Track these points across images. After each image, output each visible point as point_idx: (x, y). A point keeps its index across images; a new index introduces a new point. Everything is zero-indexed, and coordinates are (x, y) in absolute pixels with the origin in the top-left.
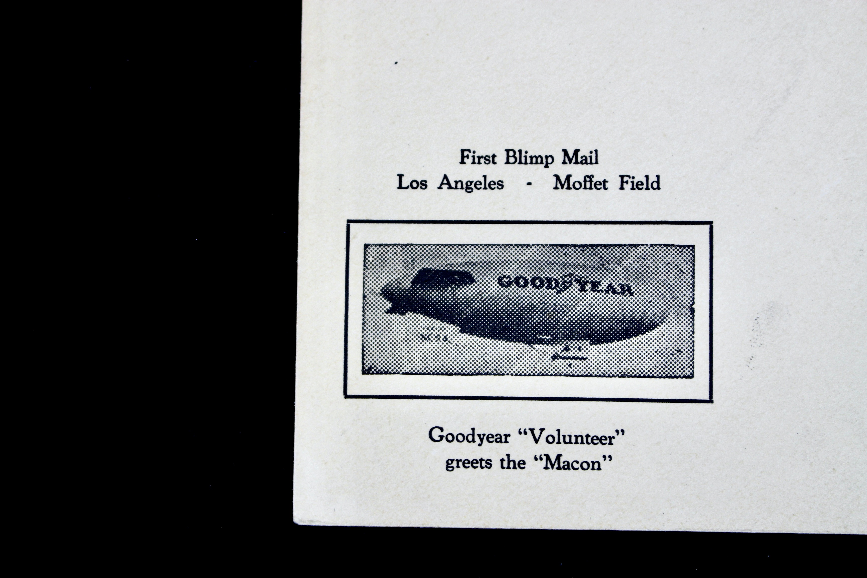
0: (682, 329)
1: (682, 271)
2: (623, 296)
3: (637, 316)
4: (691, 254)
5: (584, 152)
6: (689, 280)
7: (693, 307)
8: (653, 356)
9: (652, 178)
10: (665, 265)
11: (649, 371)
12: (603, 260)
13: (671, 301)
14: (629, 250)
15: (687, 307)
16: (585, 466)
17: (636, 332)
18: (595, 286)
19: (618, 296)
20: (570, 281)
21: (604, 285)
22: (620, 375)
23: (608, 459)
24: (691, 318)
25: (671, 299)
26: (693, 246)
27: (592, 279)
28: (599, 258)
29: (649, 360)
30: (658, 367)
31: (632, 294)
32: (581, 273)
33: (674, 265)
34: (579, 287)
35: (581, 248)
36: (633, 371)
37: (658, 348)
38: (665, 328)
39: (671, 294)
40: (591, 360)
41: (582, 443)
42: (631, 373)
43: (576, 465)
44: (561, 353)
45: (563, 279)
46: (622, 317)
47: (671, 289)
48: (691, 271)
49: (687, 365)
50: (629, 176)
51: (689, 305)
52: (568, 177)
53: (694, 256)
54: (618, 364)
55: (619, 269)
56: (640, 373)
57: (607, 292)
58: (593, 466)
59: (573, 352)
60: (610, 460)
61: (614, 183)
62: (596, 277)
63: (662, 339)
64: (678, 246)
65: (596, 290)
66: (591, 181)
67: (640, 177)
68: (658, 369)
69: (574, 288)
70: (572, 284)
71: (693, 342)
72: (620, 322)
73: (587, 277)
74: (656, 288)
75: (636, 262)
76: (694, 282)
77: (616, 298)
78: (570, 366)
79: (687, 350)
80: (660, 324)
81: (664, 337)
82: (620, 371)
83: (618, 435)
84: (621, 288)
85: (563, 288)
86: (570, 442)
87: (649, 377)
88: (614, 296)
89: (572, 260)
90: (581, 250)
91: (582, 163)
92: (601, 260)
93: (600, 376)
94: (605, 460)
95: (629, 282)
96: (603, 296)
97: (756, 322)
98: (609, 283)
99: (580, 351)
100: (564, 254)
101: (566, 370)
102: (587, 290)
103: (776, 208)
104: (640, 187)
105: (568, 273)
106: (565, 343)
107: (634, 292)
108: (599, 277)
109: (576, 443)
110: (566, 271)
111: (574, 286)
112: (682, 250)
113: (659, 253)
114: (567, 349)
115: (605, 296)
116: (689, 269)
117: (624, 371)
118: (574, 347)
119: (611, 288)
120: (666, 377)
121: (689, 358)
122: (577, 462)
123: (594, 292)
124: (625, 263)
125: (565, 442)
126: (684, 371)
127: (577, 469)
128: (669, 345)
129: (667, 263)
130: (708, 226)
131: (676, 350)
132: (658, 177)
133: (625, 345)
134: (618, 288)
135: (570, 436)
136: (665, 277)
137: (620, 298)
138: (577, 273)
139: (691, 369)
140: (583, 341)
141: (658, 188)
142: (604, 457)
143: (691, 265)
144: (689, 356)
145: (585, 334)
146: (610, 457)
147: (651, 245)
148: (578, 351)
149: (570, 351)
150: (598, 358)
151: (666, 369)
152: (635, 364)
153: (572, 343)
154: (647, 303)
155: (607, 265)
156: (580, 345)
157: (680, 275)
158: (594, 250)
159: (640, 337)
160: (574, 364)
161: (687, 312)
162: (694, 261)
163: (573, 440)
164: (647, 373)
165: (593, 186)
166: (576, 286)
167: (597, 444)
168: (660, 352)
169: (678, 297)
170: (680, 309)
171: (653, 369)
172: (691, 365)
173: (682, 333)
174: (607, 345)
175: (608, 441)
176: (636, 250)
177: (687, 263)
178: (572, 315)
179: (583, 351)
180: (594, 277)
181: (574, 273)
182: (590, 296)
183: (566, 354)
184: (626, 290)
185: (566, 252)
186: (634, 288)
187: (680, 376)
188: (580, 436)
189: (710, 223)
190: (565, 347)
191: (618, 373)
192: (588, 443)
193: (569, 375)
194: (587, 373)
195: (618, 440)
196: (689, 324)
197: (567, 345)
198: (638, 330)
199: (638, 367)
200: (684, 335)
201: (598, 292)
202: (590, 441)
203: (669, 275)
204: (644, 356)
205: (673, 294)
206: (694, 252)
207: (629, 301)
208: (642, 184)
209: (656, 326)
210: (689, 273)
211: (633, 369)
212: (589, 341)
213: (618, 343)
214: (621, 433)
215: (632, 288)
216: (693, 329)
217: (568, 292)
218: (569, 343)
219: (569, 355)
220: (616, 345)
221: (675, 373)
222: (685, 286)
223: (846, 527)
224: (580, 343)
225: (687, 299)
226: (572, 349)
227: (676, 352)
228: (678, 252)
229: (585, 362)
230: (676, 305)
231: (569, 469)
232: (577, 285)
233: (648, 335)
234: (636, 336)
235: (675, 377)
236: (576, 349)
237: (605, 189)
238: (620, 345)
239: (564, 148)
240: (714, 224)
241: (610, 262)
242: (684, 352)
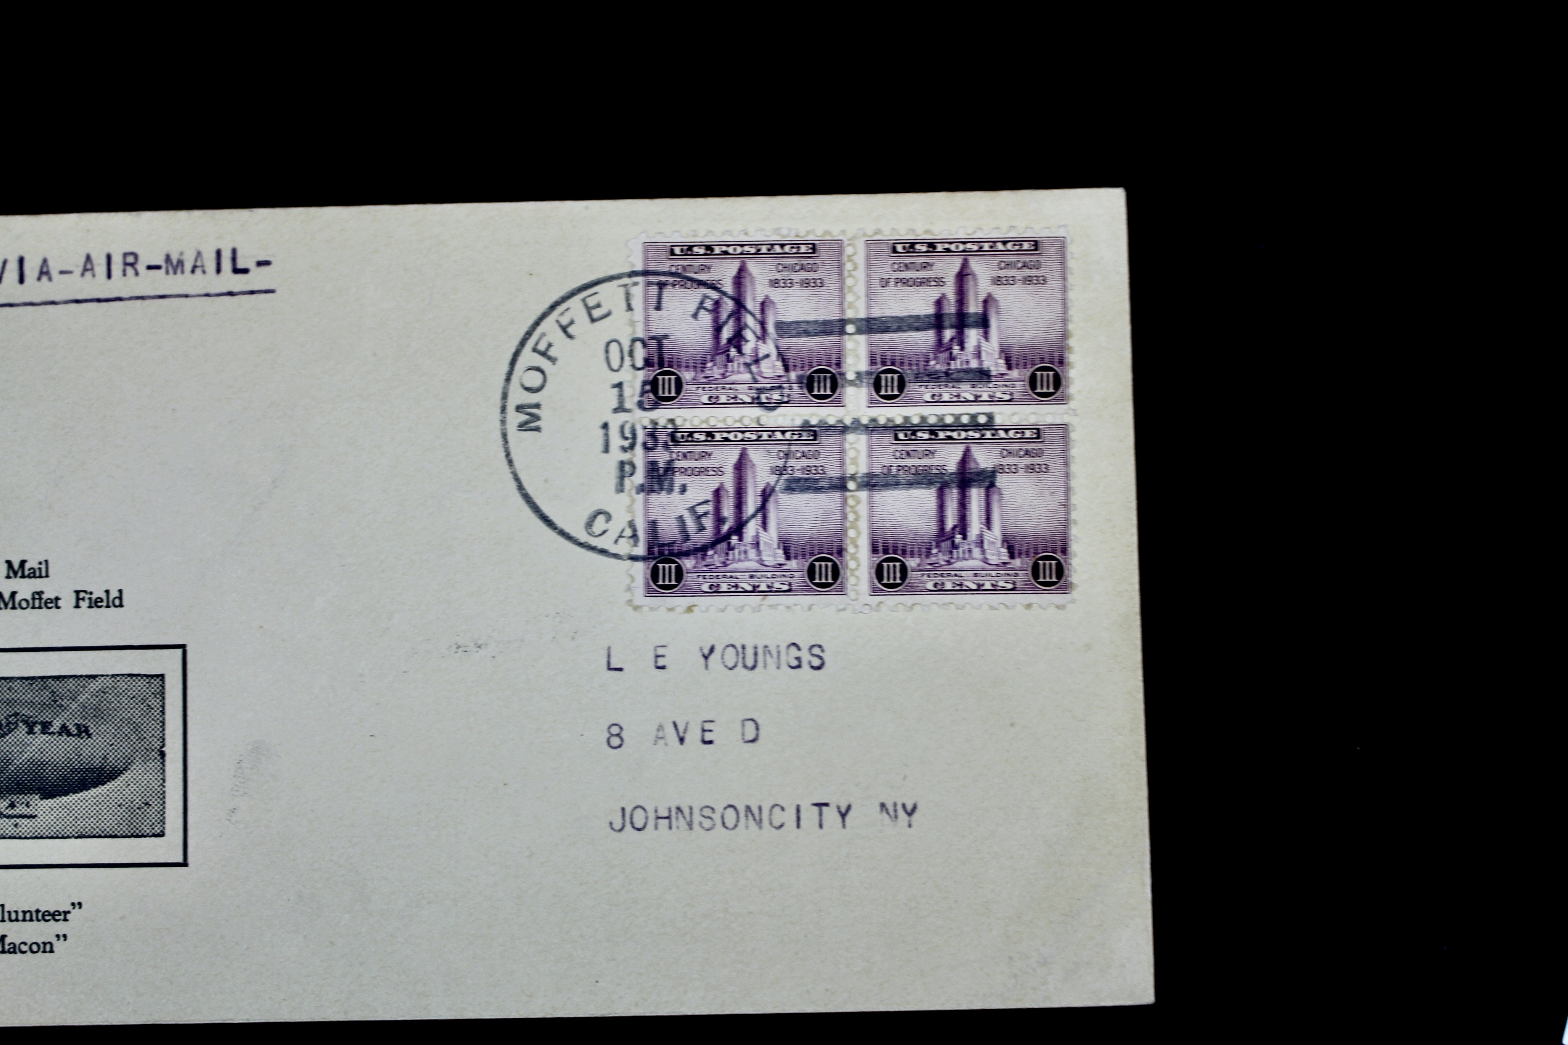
0: (151, 777)
1: (149, 706)
2: (79, 739)
3: (97, 763)
4: (161, 685)
5: (31, 564)
6: (158, 716)
7: (163, 749)
8: (116, 811)
9: (114, 594)
10: (129, 699)
11: (111, 830)
12: (55, 695)
13: (137, 742)
14: (87, 682)
15: (156, 750)
16: (35, 948)
17: (95, 782)
18: (46, 727)
19: (73, 739)
20: (16, 722)
21: (56, 726)
22: (76, 835)
23: (62, 938)
24: (161, 763)
25: (137, 740)
26: (162, 676)
27: (42, 719)
28: (50, 693)
29: (111, 816)
30: (121, 824)
31: (89, 736)
32: (29, 712)
33: (139, 699)
34: (26, 729)
35: (29, 681)
36: (92, 830)
37: (121, 801)
38: (129, 777)
39: (137, 735)
40: (42, 818)
41: (31, 920)
42: (89, 833)
43: (24, 948)
44: (5, 810)
45: (7, 720)
46: (79, 765)
47: (137, 728)
48: (161, 706)
49: (156, 821)
50: (85, 592)
51: (158, 747)
52: (13, 594)
53: (163, 687)
54: (74, 822)
55: (74, 705)
56: (100, 832)
57: (60, 734)
58: (45, 948)
59: (20, 809)
60: (65, 940)
61: (66, 602)
62: (47, 716)
63: (127, 790)
64: (145, 675)
65: (47, 733)
66: (40, 599)
67: (99, 593)
68: (121, 827)
69: (21, 730)
70: (18, 725)
71: (164, 792)
72: (76, 770)
73: (36, 717)
74: (119, 728)
75: (94, 697)
76: (164, 719)
77: (71, 742)
78: (16, 826)
79: (156, 802)
80: (124, 772)
81: (129, 787)
82: (76, 830)
83: (74, 908)
84: (76, 729)
85: (8, 730)
86: (17, 920)
87: (111, 836)
88: (68, 739)
89: (18, 696)
90: (29, 684)
91: (29, 577)
92: (53, 696)
93: (52, 837)
94: (58, 940)
95: (87, 721)
96: (55, 740)
97: (238, 765)
98: (63, 723)
99: (28, 807)
100: (8, 689)
101: (10, 830)
102: (36, 733)
103: (261, 627)
104: (99, 604)
105: (13, 712)
106: (10, 798)
107: (92, 734)
108: (50, 716)
109: (24, 920)
110: (10, 709)
111: (21, 727)
112: (150, 680)
113: (122, 684)
114: (12, 805)
115: (58, 739)
116: (158, 704)
117: (81, 830)
118: (21, 802)
119: (64, 730)
120: (132, 836)
121: (159, 813)
122: (25, 944)
123: (44, 734)
124: (82, 698)
125: (11, 920)
126: (153, 829)
127: (24, 952)
128: (135, 798)
129: (132, 696)
130: (179, 652)
131: (143, 803)
132: (120, 591)
133: (82, 799)
134: (73, 729)
135: (16, 912)
136: (129, 715)
137: (76, 741)
138: (24, 712)
139: (161, 826)
140: (31, 794)
141: (121, 606)
142: (58, 936)
143: (161, 698)
144: (159, 810)
145: (34, 786)
146: (65, 936)
147: (113, 676)
148: (26, 808)
149: (15, 808)
150: (50, 815)
151: (132, 826)
152: (95, 822)
153: (18, 798)
154: (108, 746)
155: (60, 701)
156: (29, 800)
157: (147, 711)
158: (45, 683)
159: (101, 789)
160: (20, 823)
161: (156, 756)
162: (163, 693)
163: (21, 917)
164: (108, 832)
165: (43, 605)
166: (23, 729)
167: (49, 920)
168: (124, 806)
169: (145, 738)
170: (148, 753)
171: (116, 827)
172: (161, 821)
173: (151, 782)
174: (60, 799)
175: (62, 917)
176: (94, 682)
177: (155, 696)
178: (18, 763)
179: (31, 808)
180: (44, 717)
181: (21, 712)
182: (40, 739)
183: (10, 812)
184: (83, 731)
185: (11, 686)
186: (92, 728)
187: (148, 834)
188: (29, 911)
189: (183, 647)
190: (10, 802)
191: (74, 833)
192: (38, 920)
193: (15, 838)
194: (36, 834)
195: (75, 914)
196: (159, 771)
197: (13, 800)
198: (98, 780)
199: (97, 824)
200: (153, 784)
201: (50, 734)
202: (40, 917)
203: (134, 712)
204: (105, 811)
205: (140, 735)
206: (163, 683)
207: (87, 744)
208: (102, 601)
209: (119, 775)
210: (158, 709)
211: (92, 827)
212: (39, 794)
213: (74, 796)
214: (77, 907)
215: (89, 728)
216: (164, 776)
217: (13, 735)
218: (15, 797)
219: (15, 813)
220: (71, 799)
221: (143, 832)
222: (153, 724)
223: (345, 1013)
224: (29, 797)
225: (156, 740)
226: (18, 805)
227: (143, 805)
228: (145, 683)
229: (34, 820)
230: (143, 748)
231: (15, 952)
232: (24, 727)
233: (110, 785)
234: (95, 787)
235: (143, 836)
236: (23, 805)
237: (58, 608)
238: (76, 799)
239: (9, 559)
240: (188, 649)
241: (63, 697)
242: (153, 805)
